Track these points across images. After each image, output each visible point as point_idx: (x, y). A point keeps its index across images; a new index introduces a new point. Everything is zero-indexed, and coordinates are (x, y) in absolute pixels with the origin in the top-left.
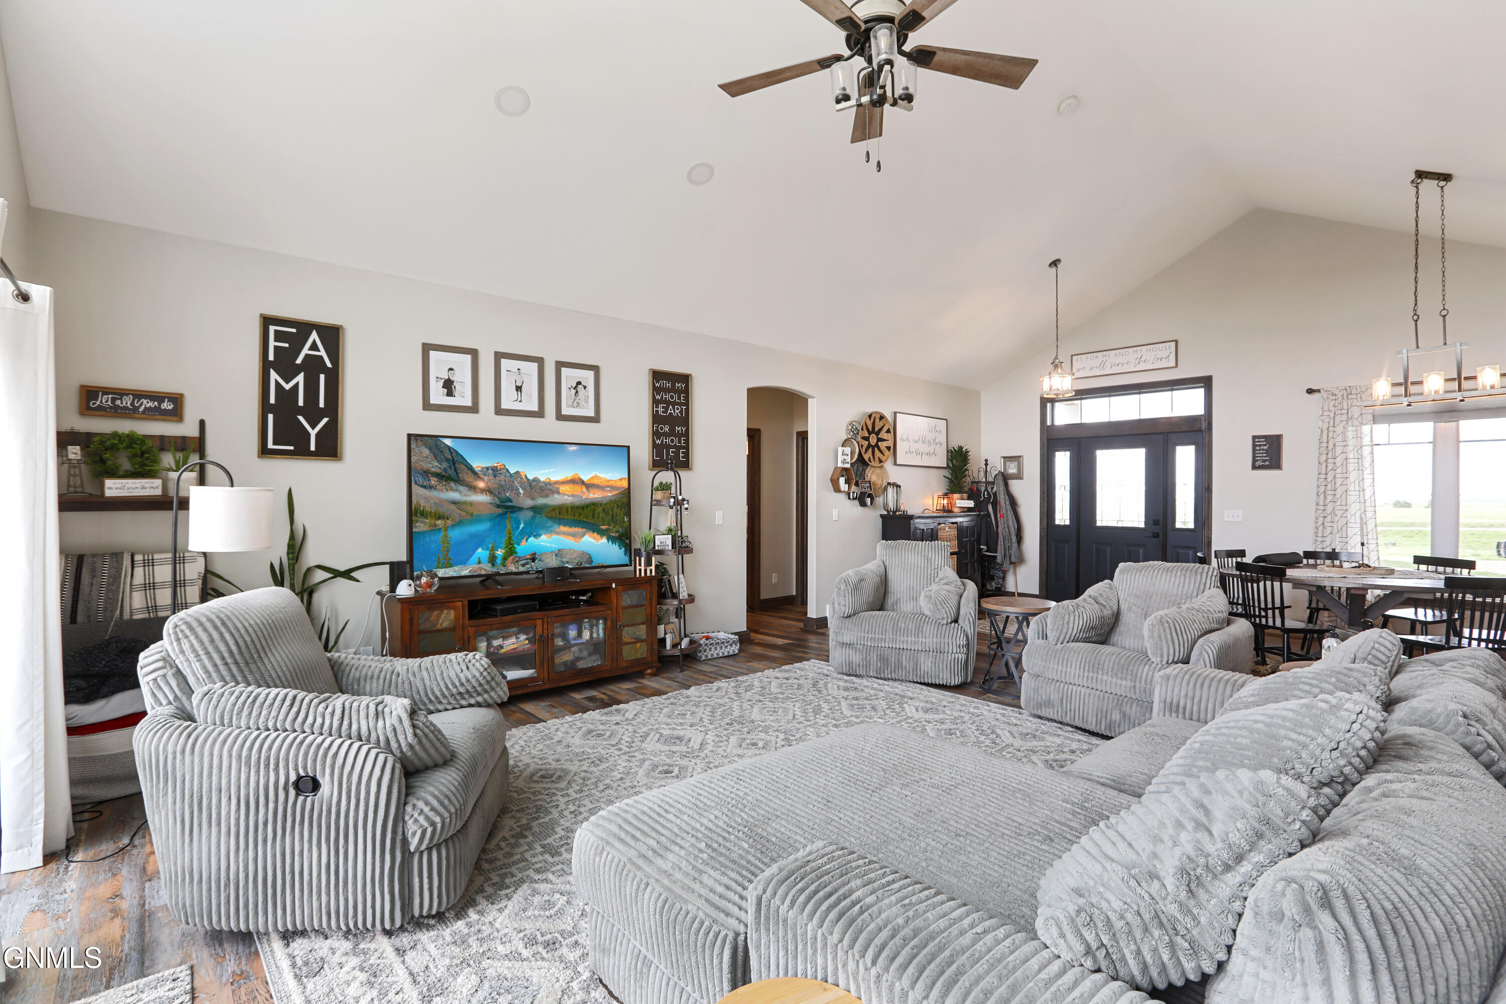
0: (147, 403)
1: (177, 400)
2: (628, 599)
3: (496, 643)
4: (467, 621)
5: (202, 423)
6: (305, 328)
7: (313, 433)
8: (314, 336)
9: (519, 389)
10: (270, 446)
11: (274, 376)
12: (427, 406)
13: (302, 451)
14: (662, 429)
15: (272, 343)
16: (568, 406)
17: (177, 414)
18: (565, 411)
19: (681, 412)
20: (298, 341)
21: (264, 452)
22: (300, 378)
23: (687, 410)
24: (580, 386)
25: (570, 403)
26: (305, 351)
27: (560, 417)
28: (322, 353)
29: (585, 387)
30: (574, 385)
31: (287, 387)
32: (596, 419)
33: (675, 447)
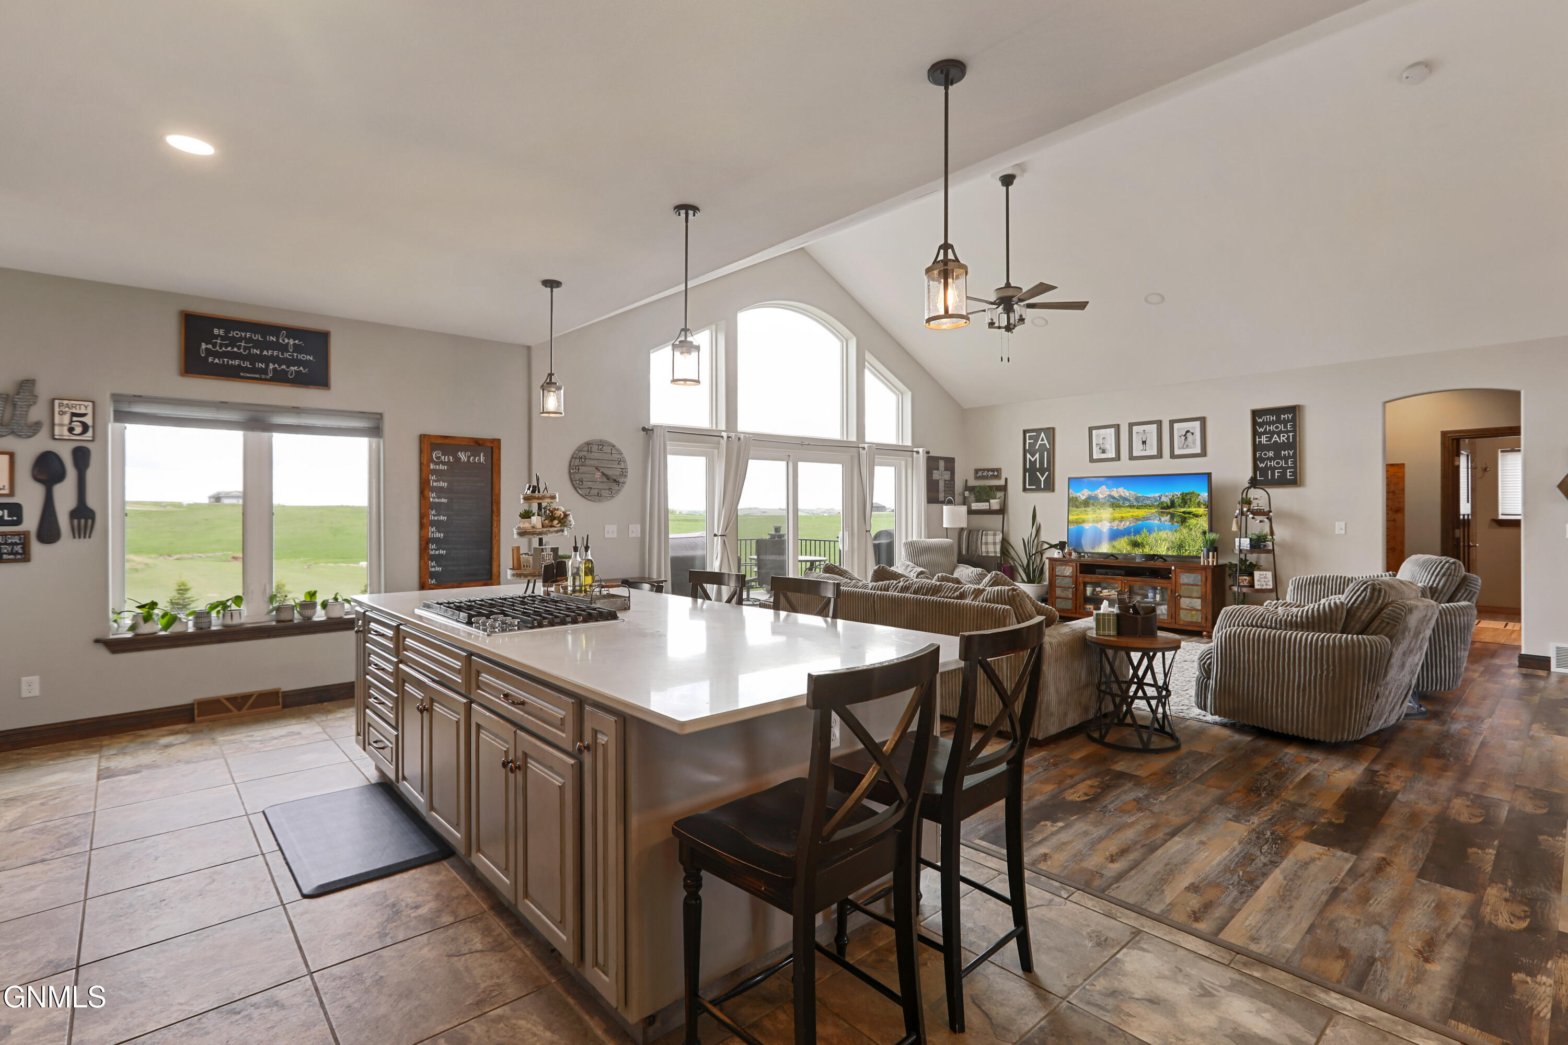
0: (991, 473)
1: (999, 470)
2: (1185, 578)
3: (1098, 589)
4: (1078, 574)
5: (1006, 479)
6: (1039, 431)
7: (1042, 479)
8: (1043, 435)
9: (1144, 442)
10: (1027, 487)
11: (1028, 456)
12: (1092, 460)
13: (1038, 489)
14: (1265, 454)
15: (1028, 441)
16: (1179, 448)
17: (998, 477)
18: (1177, 452)
19: (1288, 438)
20: (1036, 439)
21: (1025, 489)
22: (1037, 455)
23: (1294, 437)
24: (1188, 434)
25: (1181, 446)
26: (1040, 442)
27: (1173, 456)
28: (1046, 442)
29: (1193, 434)
30: (1184, 434)
31: (1033, 460)
32: (1204, 453)
33: (1281, 467)
